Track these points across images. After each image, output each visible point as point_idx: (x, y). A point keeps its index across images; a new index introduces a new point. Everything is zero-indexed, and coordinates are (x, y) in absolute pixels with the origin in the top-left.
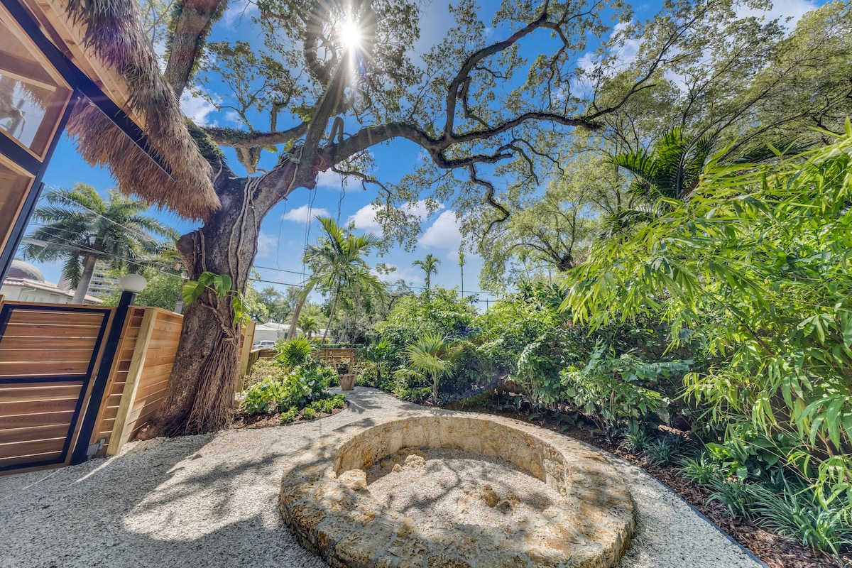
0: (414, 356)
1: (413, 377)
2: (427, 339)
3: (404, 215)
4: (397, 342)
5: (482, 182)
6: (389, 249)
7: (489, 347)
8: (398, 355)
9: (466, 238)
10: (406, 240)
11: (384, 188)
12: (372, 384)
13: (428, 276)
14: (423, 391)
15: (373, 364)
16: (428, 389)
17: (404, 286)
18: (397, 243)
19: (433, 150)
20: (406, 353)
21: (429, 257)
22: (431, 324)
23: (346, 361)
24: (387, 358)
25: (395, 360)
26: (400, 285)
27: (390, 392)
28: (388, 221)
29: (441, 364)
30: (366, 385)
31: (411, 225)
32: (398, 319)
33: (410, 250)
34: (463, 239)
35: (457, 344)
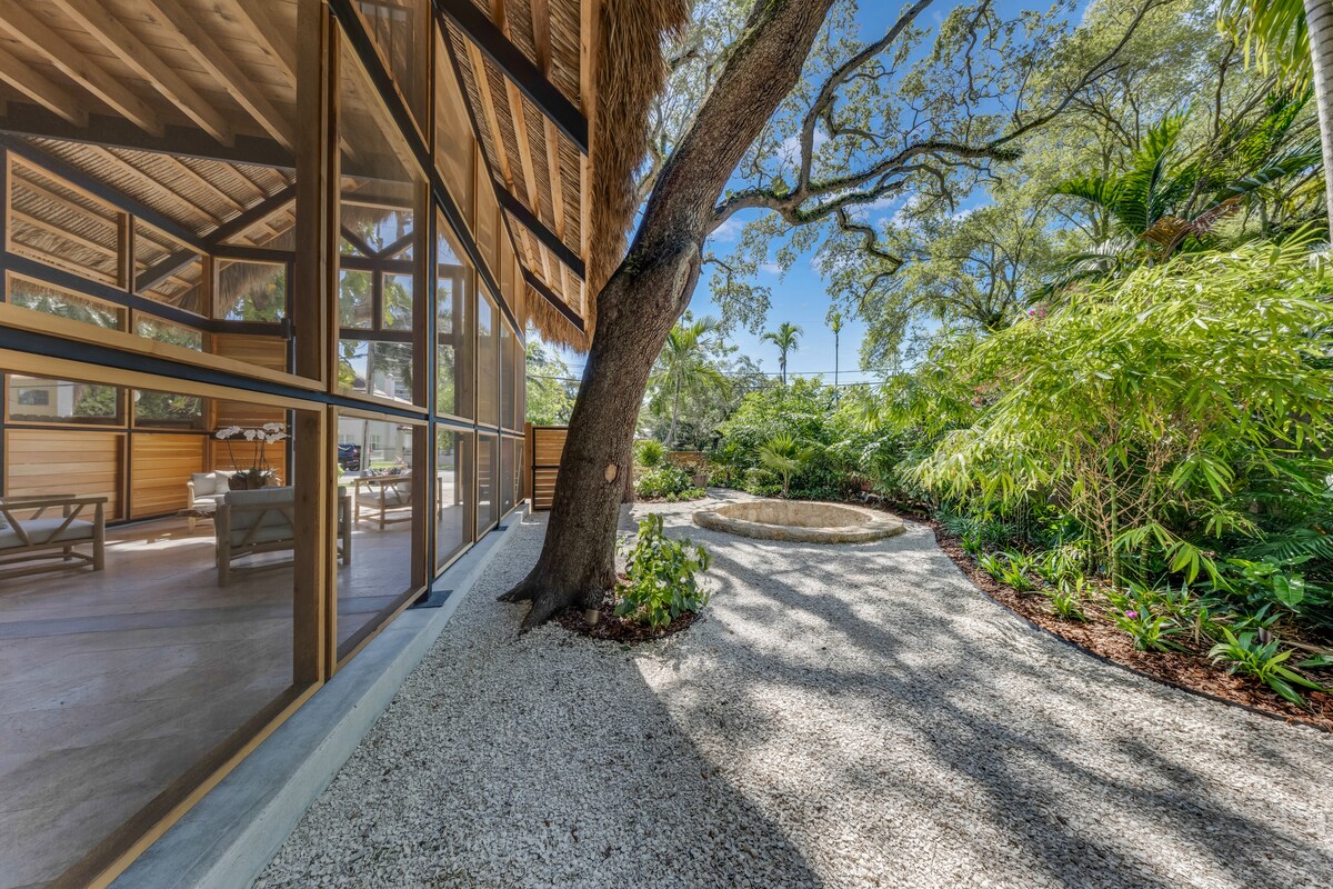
0: (764, 457)
1: (764, 477)
2: (777, 441)
3: (748, 289)
4: (745, 444)
5: (855, 228)
6: (730, 332)
7: (840, 446)
8: (748, 458)
9: (837, 301)
10: (752, 319)
11: (723, 265)
12: (723, 485)
13: (784, 355)
14: (774, 488)
15: (721, 468)
16: (780, 487)
17: (749, 365)
18: (739, 323)
19: (785, 209)
20: (757, 455)
21: (785, 327)
22: (782, 425)
23: (692, 464)
24: (737, 460)
25: (744, 463)
26: (743, 365)
27: (742, 490)
28: (729, 299)
29: (790, 464)
30: (716, 486)
31: (758, 300)
32: (746, 419)
33: (757, 332)
34: (833, 303)
35: (807, 445)
